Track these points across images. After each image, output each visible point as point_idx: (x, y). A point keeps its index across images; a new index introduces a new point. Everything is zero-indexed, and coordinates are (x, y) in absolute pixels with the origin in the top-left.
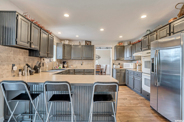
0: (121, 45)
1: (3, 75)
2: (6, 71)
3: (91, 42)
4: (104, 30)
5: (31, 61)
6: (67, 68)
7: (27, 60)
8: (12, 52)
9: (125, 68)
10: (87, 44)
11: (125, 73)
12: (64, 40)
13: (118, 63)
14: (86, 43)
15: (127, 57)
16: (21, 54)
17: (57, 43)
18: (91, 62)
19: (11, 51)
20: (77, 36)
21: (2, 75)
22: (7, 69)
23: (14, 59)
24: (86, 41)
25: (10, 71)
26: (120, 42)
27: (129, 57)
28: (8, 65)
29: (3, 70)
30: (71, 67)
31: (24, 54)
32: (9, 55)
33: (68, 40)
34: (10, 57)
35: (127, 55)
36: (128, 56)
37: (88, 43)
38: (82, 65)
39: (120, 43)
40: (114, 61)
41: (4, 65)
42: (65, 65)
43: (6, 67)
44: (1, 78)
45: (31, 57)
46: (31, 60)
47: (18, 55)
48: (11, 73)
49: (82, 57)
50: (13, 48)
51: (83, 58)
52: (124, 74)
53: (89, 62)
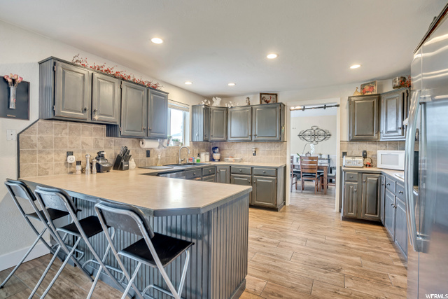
0: (370, 93)
1: (48, 170)
2: (54, 163)
3: (276, 95)
4: (278, 55)
5: (113, 146)
6: (219, 160)
7: (102, 144)
8: (67, 131)
9: (380, 165)
10: (266, 101)
11: (377, 185)
12: (210, 98)
13: (362, 151)
14: (261, 99)
15: (389, 130)
16: (87, 133)
17: (193, 106)
18: (277, 149)
19: (63, 129)
20: (231, 84)
21: (45, 169)
22: (56, 160)
23: (72, 143)
24: (261, 94)
25: (63, 164)
26: (365, 85)
27: (396, 131)
28: (58, 153)
29: (48, 161)
30: (230, 159)
31: (94, 133)
32: (59, 136)
33: (219, 96)
34: (61, 139)
35: (390, 123)
36: (392, 127)
37: (267, 98)
38: (254, 154)
39: (367, 88)
40: (346, 145)
41: (49, 153)
42: (216, 156)
43: (53, 155)
44: (44, 175)
45: (113, 139)
46: (113, 143)
47: (79, 135)
48: (64, 167)
49: (251, 136)
50: (68, 123)
51: (254, 138)
52: (374, 186)
53: (273, 149)
